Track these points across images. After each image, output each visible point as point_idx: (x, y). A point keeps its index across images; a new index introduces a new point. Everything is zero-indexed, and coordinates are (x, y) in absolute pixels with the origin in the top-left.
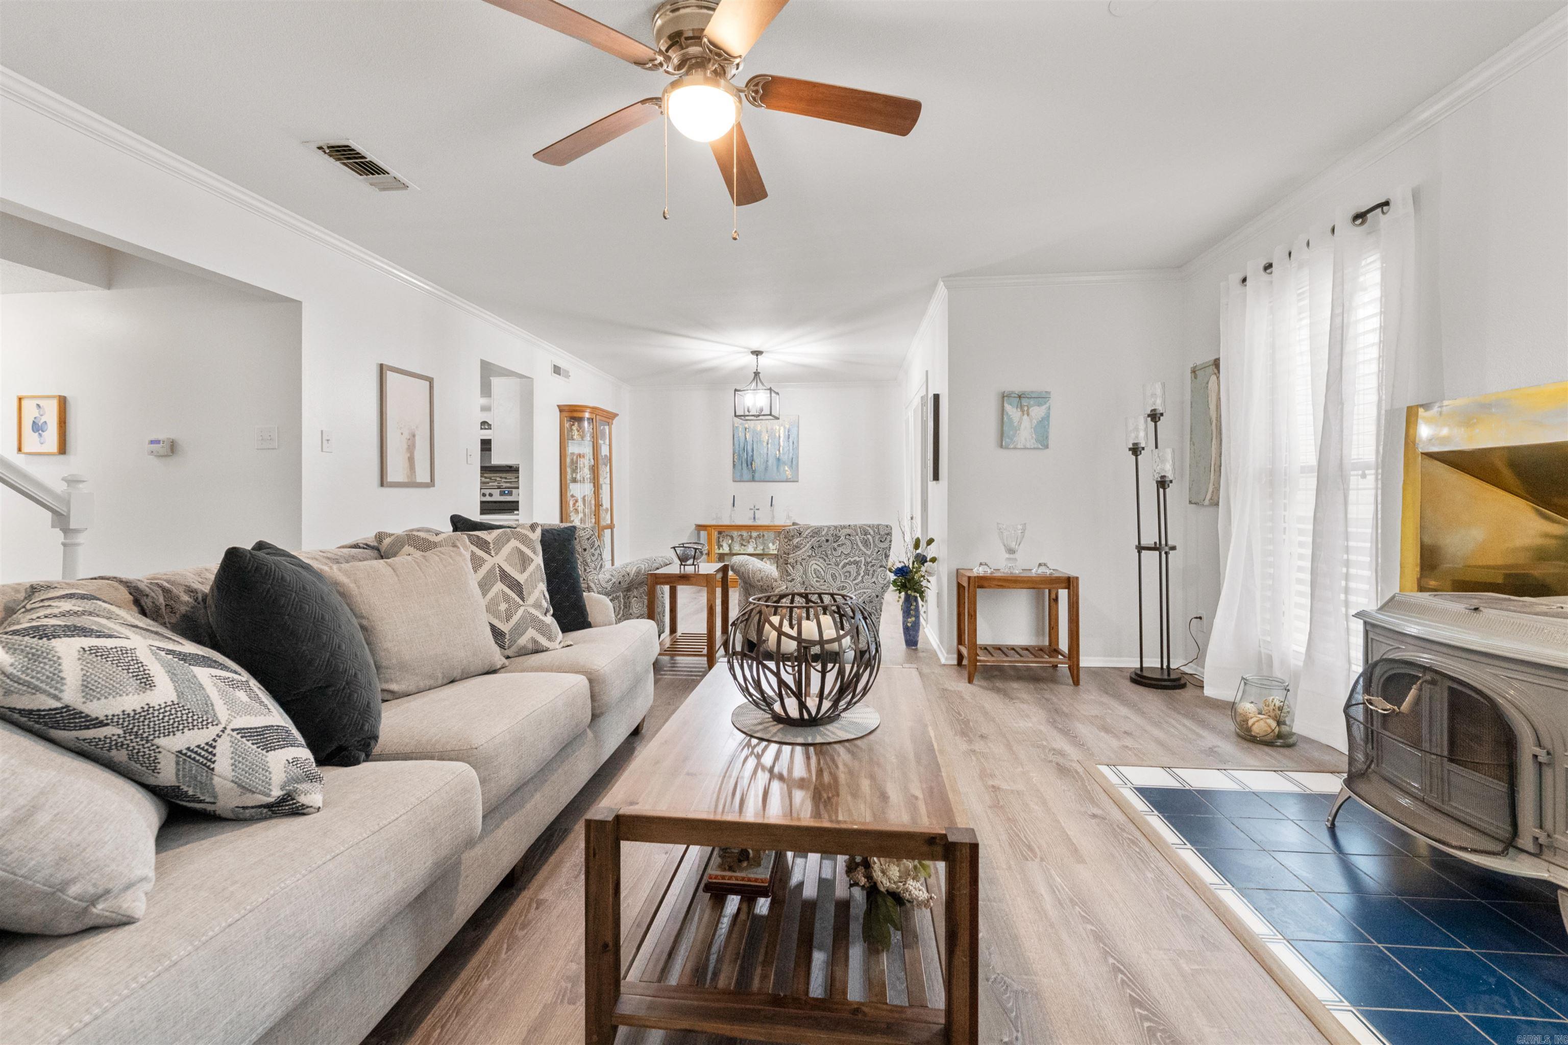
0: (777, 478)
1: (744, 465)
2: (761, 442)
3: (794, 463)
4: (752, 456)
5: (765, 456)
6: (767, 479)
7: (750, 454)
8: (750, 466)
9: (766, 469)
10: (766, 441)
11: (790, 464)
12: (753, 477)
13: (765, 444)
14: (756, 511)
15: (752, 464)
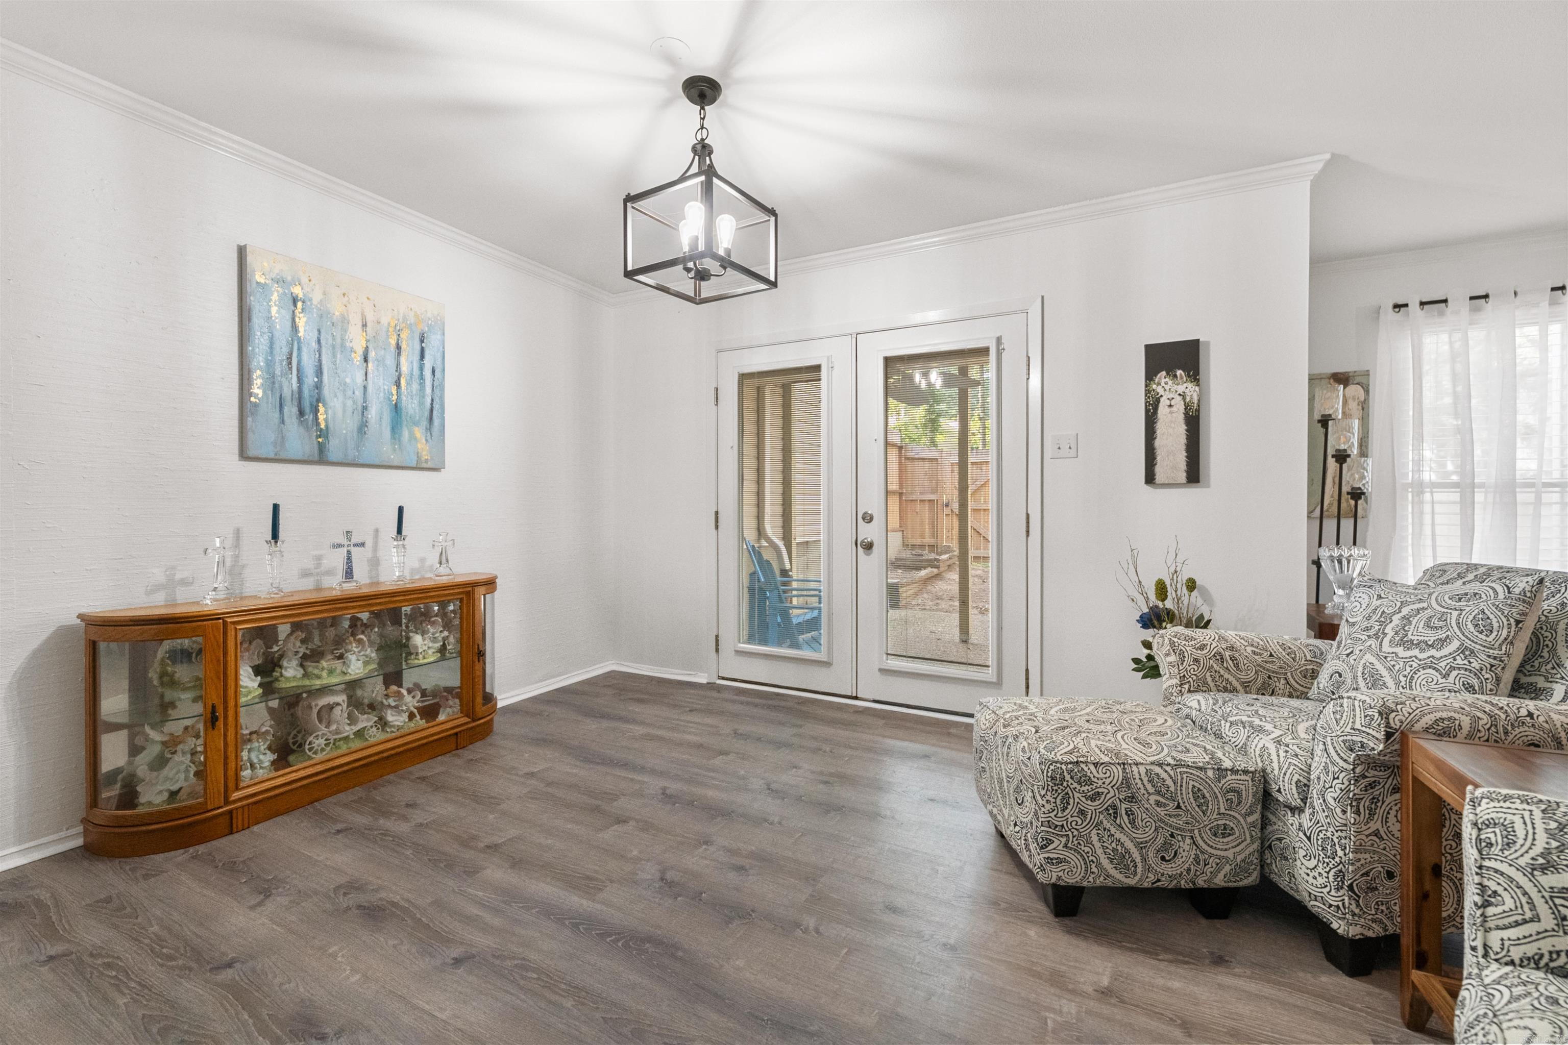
0: (395, 459)
1: (291, 410)
2: (344, 348)
3: (436, 421)
4: (318, 386)
5: (359, 393)
6: (364, 459)
7: (310, 379)
8: (310, 417)
9: (363, 427)
10: (360, 351)
11: (425, 423)
12: (322, 448)
13: (358, 358)
14: (354, 550)
15: (316, 411)
